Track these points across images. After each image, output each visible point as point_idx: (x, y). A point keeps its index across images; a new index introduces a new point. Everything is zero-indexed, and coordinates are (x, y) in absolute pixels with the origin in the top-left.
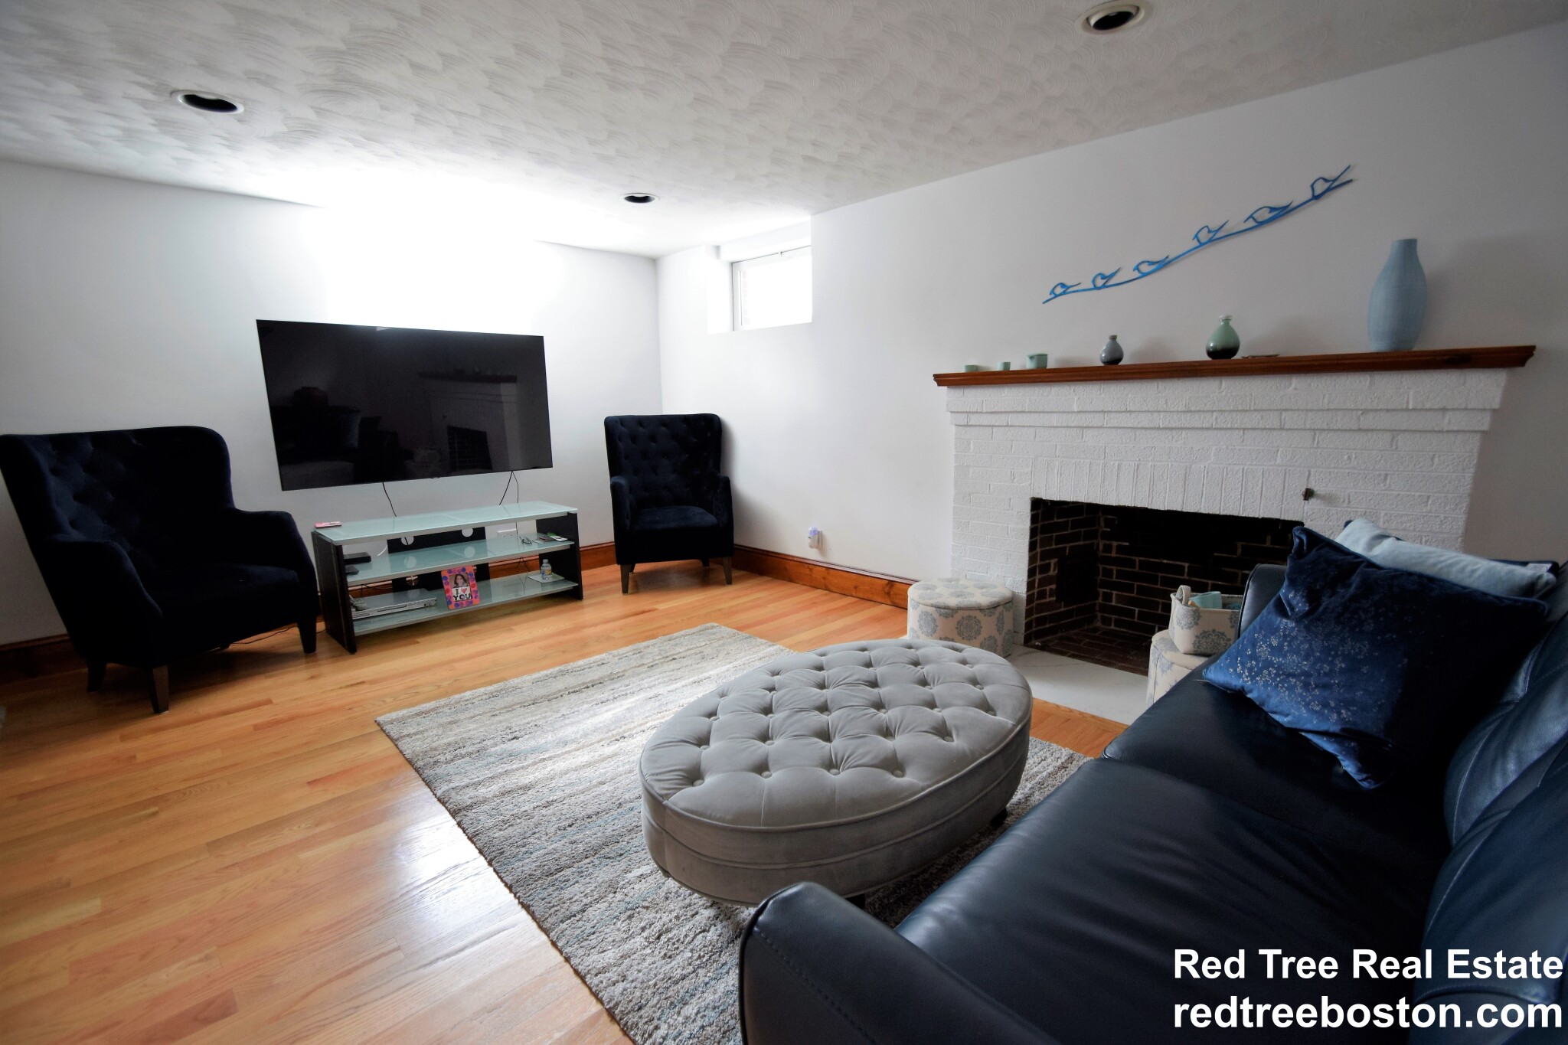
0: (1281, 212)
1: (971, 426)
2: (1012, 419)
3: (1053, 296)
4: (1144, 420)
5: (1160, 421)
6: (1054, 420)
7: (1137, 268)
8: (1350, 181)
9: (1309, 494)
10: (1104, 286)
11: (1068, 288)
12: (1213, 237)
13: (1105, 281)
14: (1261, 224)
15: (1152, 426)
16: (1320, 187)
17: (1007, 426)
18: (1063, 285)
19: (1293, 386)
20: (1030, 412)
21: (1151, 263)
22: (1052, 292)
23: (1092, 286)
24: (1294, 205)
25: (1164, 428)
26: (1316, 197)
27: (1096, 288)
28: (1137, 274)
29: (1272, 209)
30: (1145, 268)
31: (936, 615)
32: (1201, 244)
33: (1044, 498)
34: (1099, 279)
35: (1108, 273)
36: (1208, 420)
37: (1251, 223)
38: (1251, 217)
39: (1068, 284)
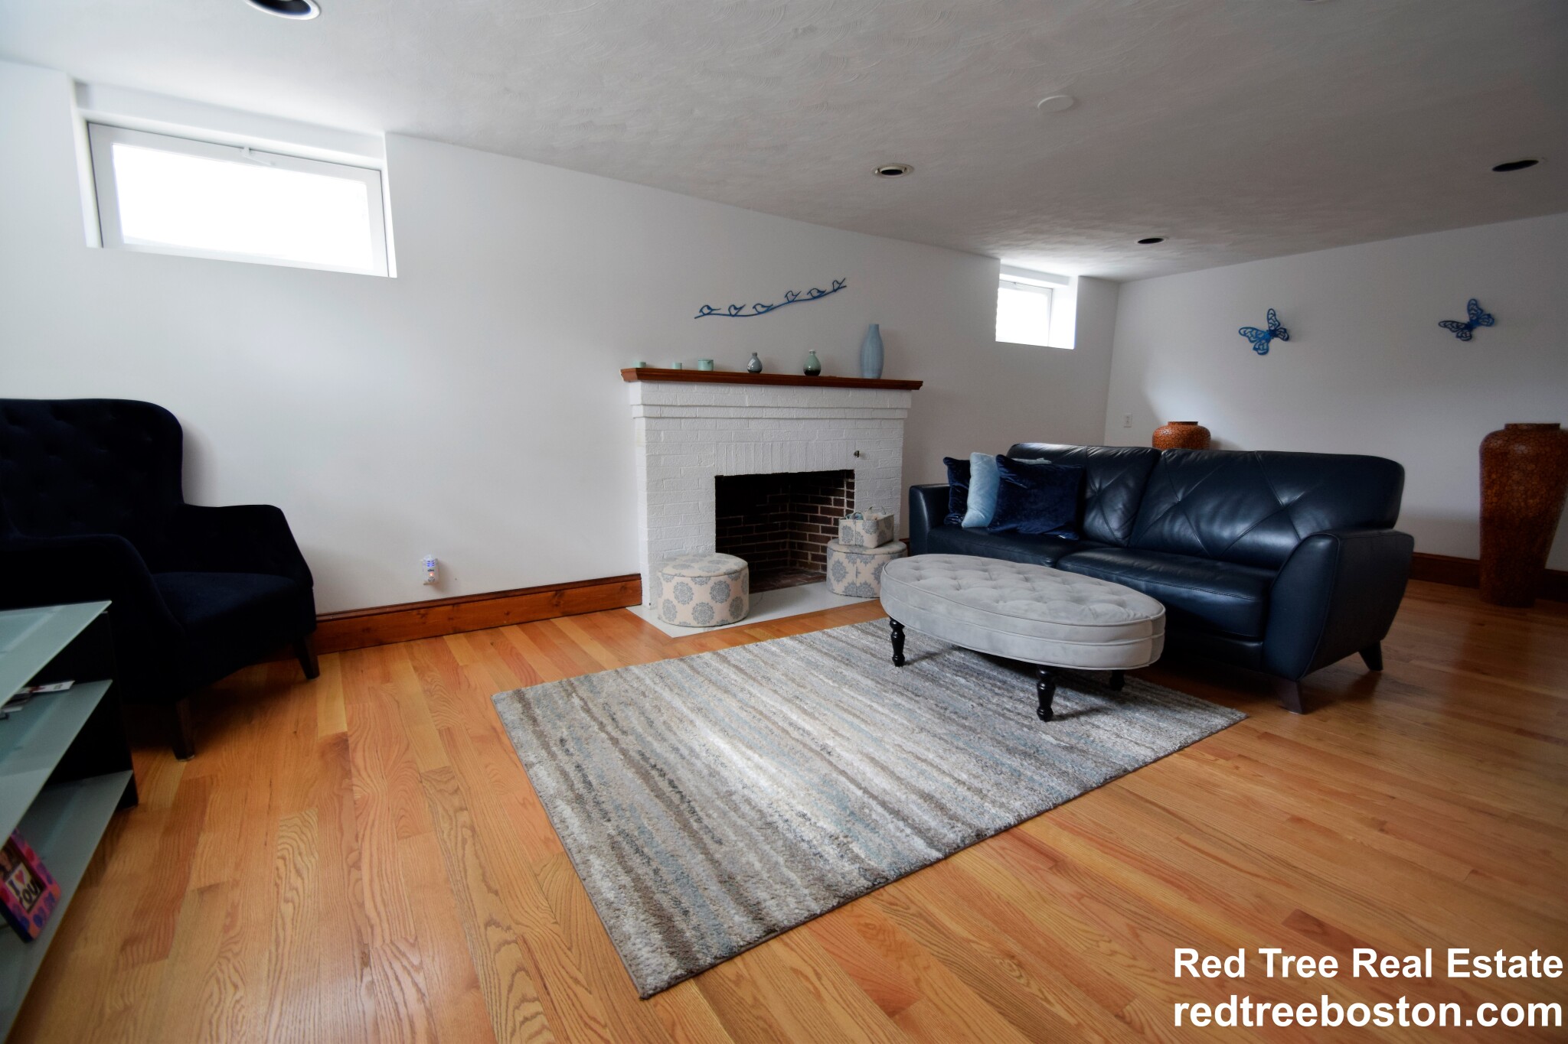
0: (822, 294)
1: (664, 418)
2: (698, 412)
3: (701, 314)
4: (785, 413)
5: (794, 414)
6: (732, 413)
7: (754, 307)
8: (845, 287)
9: (857, 454)
10: (735, 315)
11: (712, 310)
12: (792, 299)
13: (735, 311)
14: (814, 298)
15: (790, 417)
16: (836, 286)
17: (695, 418)
18: (709, 308)
19: (850, 396)
20: (715, 406)
21: (763, 306)
22: (701, 311)
23: (728, 313)
24: (827, 291)
25: (796, 419)
26: (835, 291)
27: (731, 315)
28: (754, 312)
29: (819, 291)
30: (760, 309)
31: (729, 581)
32: (789, 302)
33: (725, 475)
34: (732, 308)
35: (738, 306)
36: (815, 414)
37: (809, 297)
38: (810, 292)
39: (712, 307)
